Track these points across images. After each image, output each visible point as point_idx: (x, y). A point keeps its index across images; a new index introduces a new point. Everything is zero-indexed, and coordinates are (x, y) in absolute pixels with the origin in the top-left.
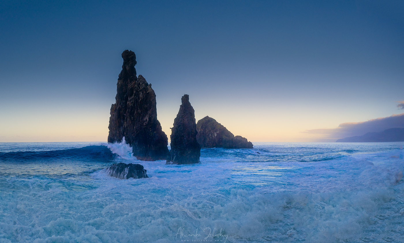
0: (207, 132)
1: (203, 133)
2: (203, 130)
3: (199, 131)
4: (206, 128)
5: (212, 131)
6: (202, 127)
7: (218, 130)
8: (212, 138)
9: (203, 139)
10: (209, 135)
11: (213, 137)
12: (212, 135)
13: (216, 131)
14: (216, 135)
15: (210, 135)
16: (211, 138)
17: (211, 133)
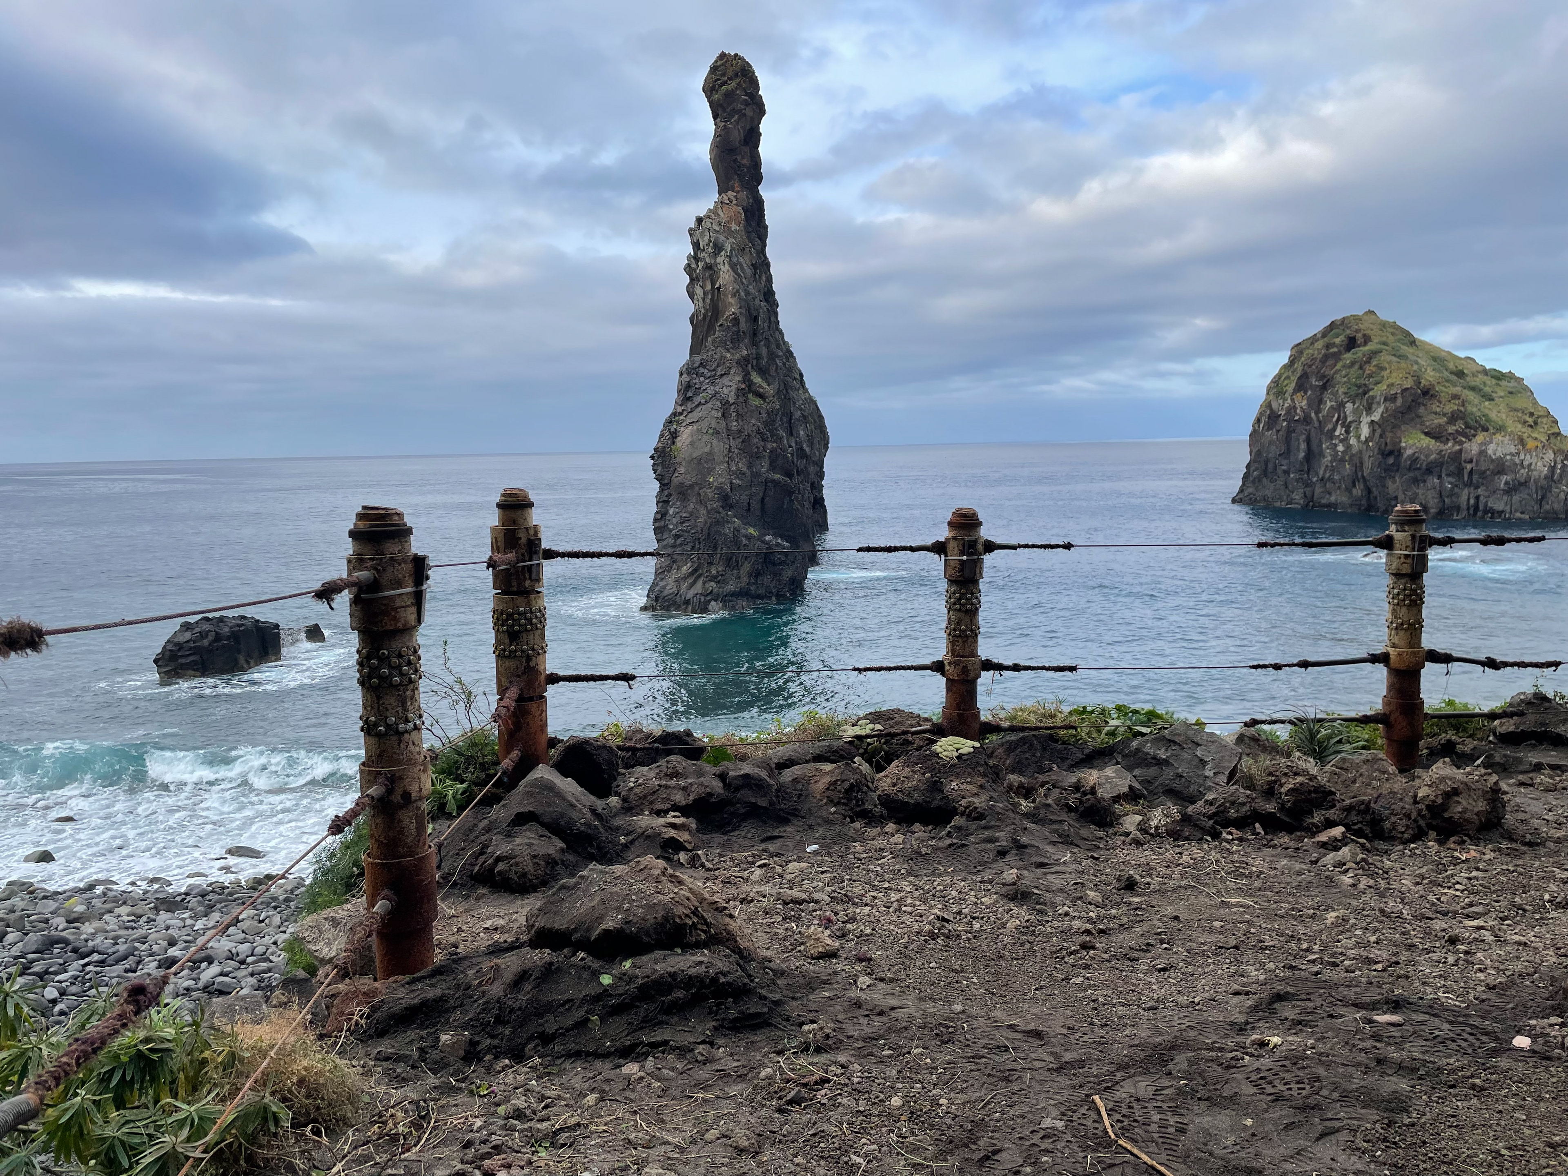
0: (1325, 412)
1: (1306, 420)
2: (1308, 399)
3: (1286, 405)
4: (1324, 388)
5: (1349, 406)
6: (1301, 387)
7: (1379, 403)
8: (1349, 447)
9: (1302, 455)
10: (1334, 429)
11: (1353, 441)
12: (1348, 432)
13: (1369, 410)
14: (1365, 431)
15: (1337, 433)
16: (1341, 448)
17: (1346, 417)
